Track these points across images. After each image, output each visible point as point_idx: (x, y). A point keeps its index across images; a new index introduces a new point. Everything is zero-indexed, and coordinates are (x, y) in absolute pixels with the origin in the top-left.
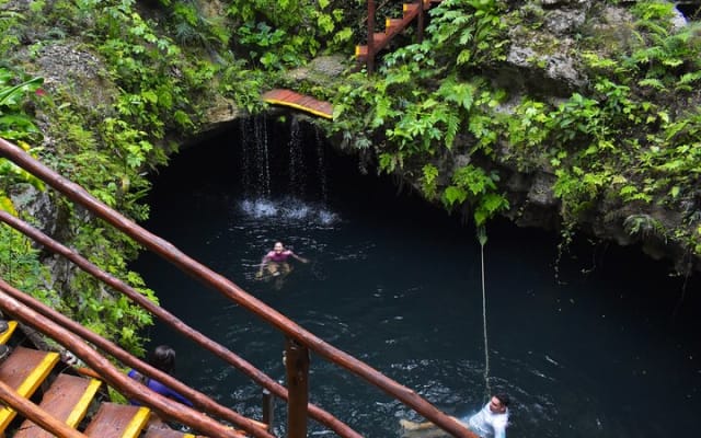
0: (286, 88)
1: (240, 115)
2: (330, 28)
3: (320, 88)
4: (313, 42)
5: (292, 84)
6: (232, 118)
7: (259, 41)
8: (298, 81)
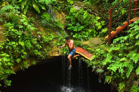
0: (81, 47)
1: (61, 55)
2: (100, 27)
3: (90, 49)
4: (95, 32)
5: (83, 46)
6: (59, 55)
7: (74, 29)
8: (85, 45)
